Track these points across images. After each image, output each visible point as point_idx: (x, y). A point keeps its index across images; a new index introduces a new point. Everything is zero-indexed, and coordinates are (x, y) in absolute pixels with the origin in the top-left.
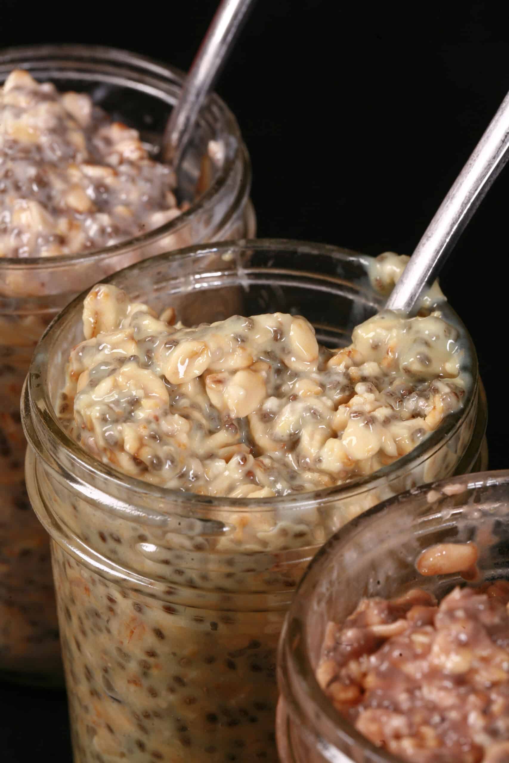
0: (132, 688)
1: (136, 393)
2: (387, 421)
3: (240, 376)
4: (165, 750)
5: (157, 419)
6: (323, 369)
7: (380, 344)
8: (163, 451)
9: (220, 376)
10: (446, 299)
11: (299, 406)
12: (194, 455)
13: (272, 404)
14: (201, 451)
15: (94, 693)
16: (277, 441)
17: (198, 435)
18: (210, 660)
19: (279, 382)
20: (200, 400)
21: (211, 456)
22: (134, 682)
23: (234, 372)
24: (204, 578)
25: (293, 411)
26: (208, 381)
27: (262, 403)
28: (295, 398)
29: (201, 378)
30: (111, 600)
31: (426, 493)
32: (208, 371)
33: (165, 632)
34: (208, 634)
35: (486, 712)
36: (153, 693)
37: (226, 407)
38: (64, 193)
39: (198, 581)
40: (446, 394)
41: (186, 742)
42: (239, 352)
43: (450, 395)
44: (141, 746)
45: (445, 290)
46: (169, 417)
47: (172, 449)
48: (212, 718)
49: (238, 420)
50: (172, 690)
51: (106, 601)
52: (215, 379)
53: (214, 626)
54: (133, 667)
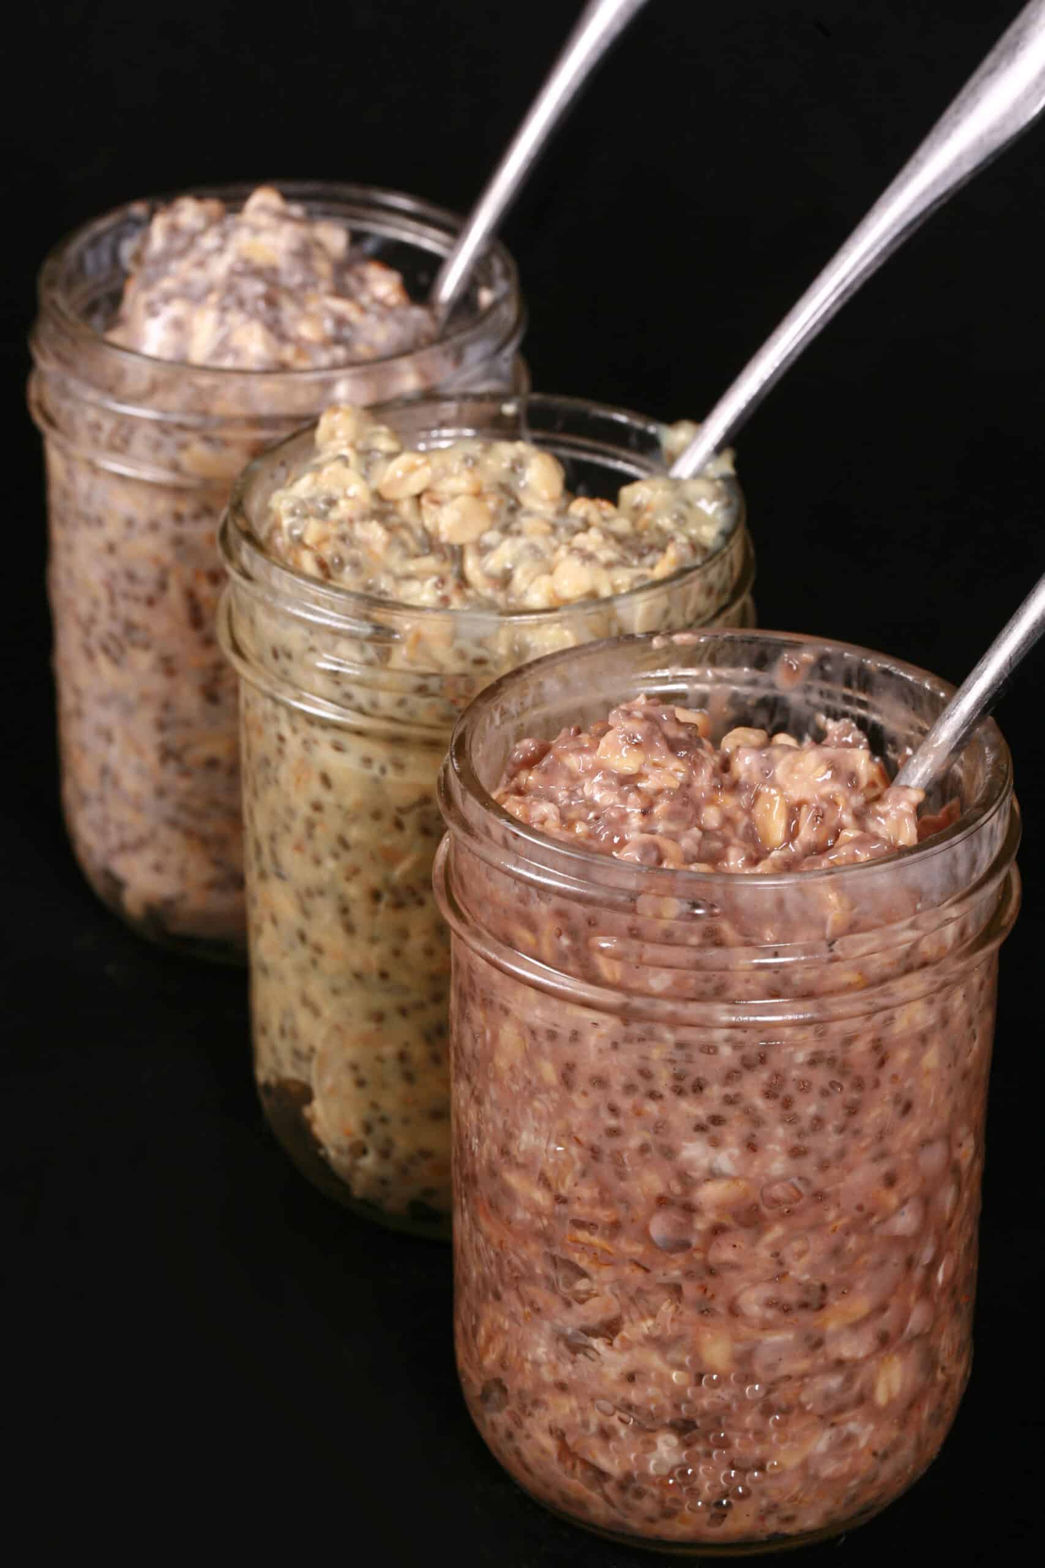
2: (610, 565)
3: (461, 500)
5: (351, 521)
6: (562, 512)
8: (348, 553)
9: (439, 497)
11: (521, 542)
12: (389, 572)
13: (491, 537)
14: (398, 571)
16: (490, 575)
17: (399, 552)
18: (376, 816)
20: (414, 522)
21: (409, 577)
22: (298, 848)
23: (455, 496)
25: (513, 547)
26: (424, 500)
27: (482, 533)
28: (519, 533)
29: (418, 497)
30: (282, 738)
32: (426, 490)
33: (333, 777)
34: (375, 780)
36: (317, 862)
37: (439, 530)
40: (682, 544)
42: (467, 475)
43: (687, 546)
48: (375, 896)
49: (451, 547)
50: (336, 856)
51: (276, 741)
52: (433, 499)
54: (299, 827)
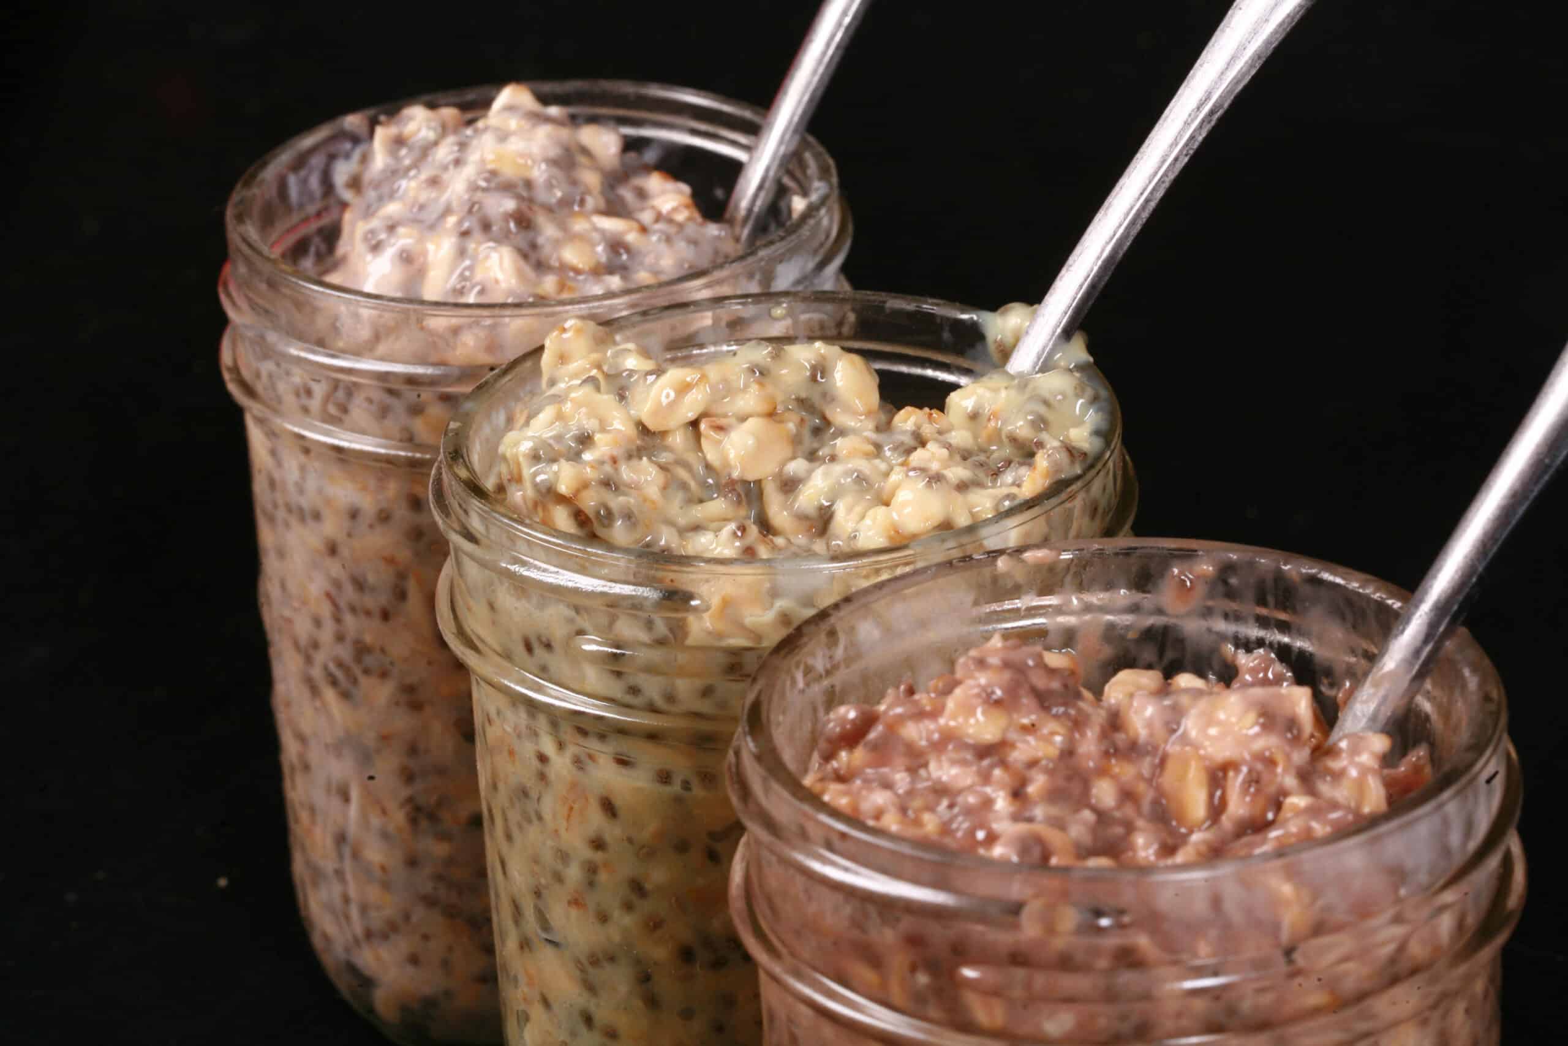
0: (574, 912)
1: (590, 425)
2: (962, 487)
3: (751, 422)
4: (622, 1023)
5: (614, 461)
6: (884, 427)
7: (981, 411)
8: (616, 502)
9: (722, 422)
10: (1091, 359)
11: (837, 469)
12: (671, 523)
13: (797, 466)
14: (682, 521)
15: (525, 944)
16: (802, 517)
17: (679, 497)
18: (682, 847)
19: (816, 445)
20: (691, 457)
21: (697, 528)
22: (576, 902)
23: (743, 419)
24: (670, 698)
25: (826, 475)
26: (703, 426)
27: (783, 464)
28: (833, 458)
29: (694, 424)
30: (543, 758)
31: (995, 558)
32: (705, 415)
33: (618, 802)
34: (678, 800)
35: (1017, 794)
36: (603, 918)
37: (726, 464)
38: (557, 243)
39: (660, 702)
40: (1054, 448)
41: (652, 1002)
42: (754, 388)
43: (1061, 450)
44: (588, 1020)
45: (1091, 349)
46: (634, 462)
47: (632, 501)
48: (686, 955)
49: (745, 483)
50: (628, 907)
51: (535, 763)
52: (714, 424)
53: (686, 785)
54: (574, 873)
